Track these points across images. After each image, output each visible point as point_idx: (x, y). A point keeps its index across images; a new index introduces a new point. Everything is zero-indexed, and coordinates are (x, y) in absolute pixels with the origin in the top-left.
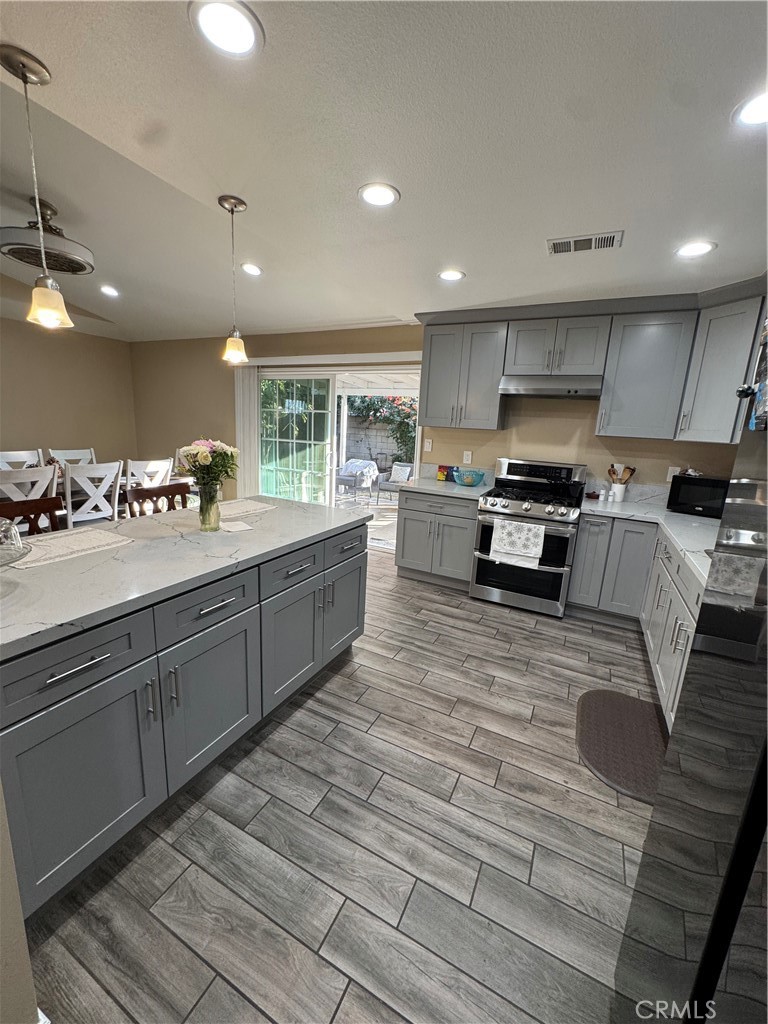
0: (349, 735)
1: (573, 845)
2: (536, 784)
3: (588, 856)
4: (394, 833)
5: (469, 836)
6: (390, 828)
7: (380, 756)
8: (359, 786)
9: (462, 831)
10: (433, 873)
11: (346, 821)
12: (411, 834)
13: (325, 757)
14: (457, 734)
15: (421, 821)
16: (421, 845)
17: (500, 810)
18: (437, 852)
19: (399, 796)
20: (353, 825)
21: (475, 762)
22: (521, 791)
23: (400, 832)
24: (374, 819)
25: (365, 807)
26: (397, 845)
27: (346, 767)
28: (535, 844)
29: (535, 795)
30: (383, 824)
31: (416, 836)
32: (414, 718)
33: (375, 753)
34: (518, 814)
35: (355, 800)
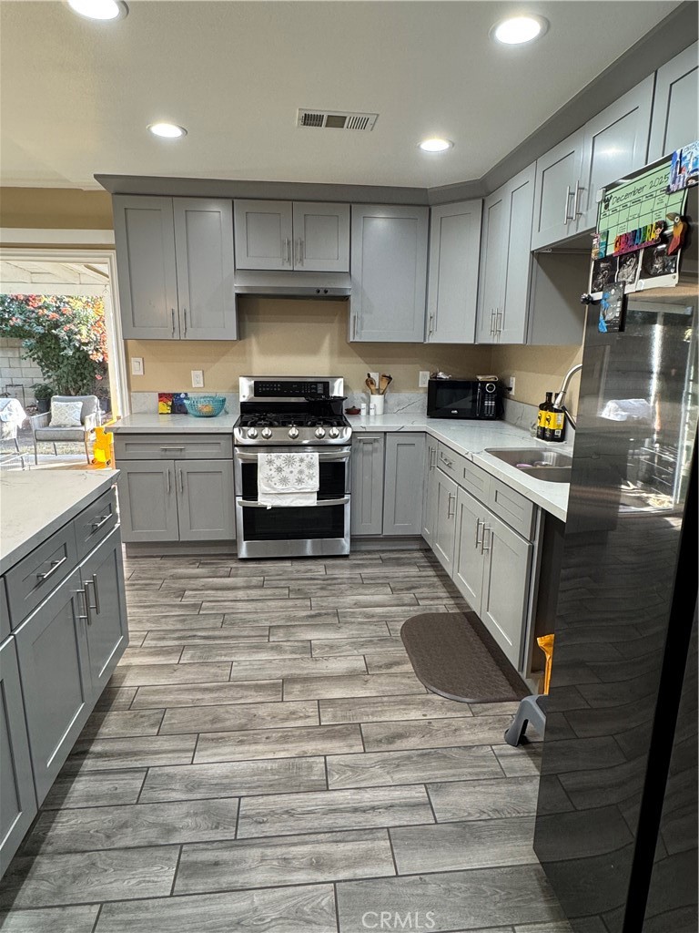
0: (171, 777)
1: (455, 768)
2: (400, 730)
3: (470, 770)
4: (288, 853)
5: (364, 811)
6: (279, 851)
7: (225, 781)
8: (217, 828)
9: (355, 810)
10: (348, 867)
11: (223, 874)
12: (306, 843)
13: (151, 819)
14: (301, 717)
15: (310, 825)
16: (322, 848)
17: (380, 771)
18: (341, 845)
19: (273, 813)
20: (234, 873)
21: (334, 737)
22: (391, 743)
23: (293, 849)
24: (255, 853)
25: (238, 846)
26: (295, 863)
27: (188, 815)
28: (425, 784)
29: (404, 740)
30: (269, 852)
31: (313, 842)
32: (243, 721)
33: (215, 782)
34: (398, 766)
35: (220, 845)
